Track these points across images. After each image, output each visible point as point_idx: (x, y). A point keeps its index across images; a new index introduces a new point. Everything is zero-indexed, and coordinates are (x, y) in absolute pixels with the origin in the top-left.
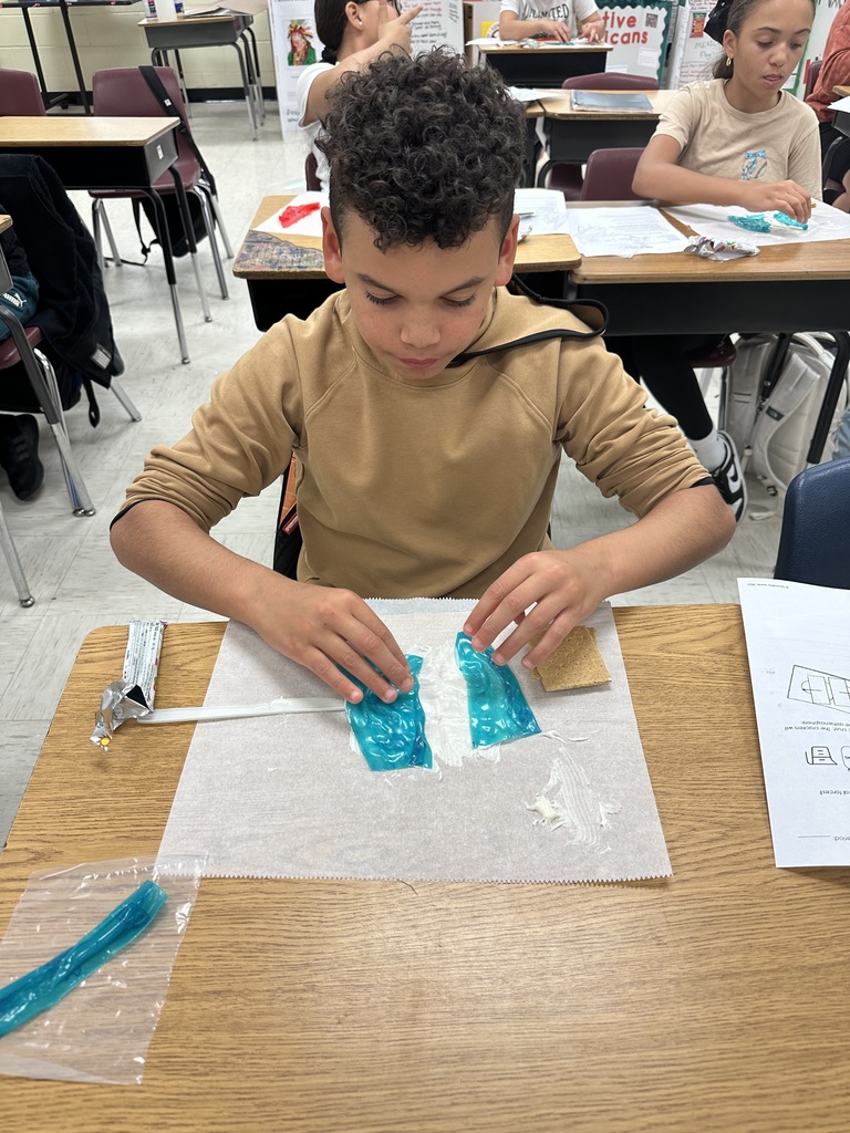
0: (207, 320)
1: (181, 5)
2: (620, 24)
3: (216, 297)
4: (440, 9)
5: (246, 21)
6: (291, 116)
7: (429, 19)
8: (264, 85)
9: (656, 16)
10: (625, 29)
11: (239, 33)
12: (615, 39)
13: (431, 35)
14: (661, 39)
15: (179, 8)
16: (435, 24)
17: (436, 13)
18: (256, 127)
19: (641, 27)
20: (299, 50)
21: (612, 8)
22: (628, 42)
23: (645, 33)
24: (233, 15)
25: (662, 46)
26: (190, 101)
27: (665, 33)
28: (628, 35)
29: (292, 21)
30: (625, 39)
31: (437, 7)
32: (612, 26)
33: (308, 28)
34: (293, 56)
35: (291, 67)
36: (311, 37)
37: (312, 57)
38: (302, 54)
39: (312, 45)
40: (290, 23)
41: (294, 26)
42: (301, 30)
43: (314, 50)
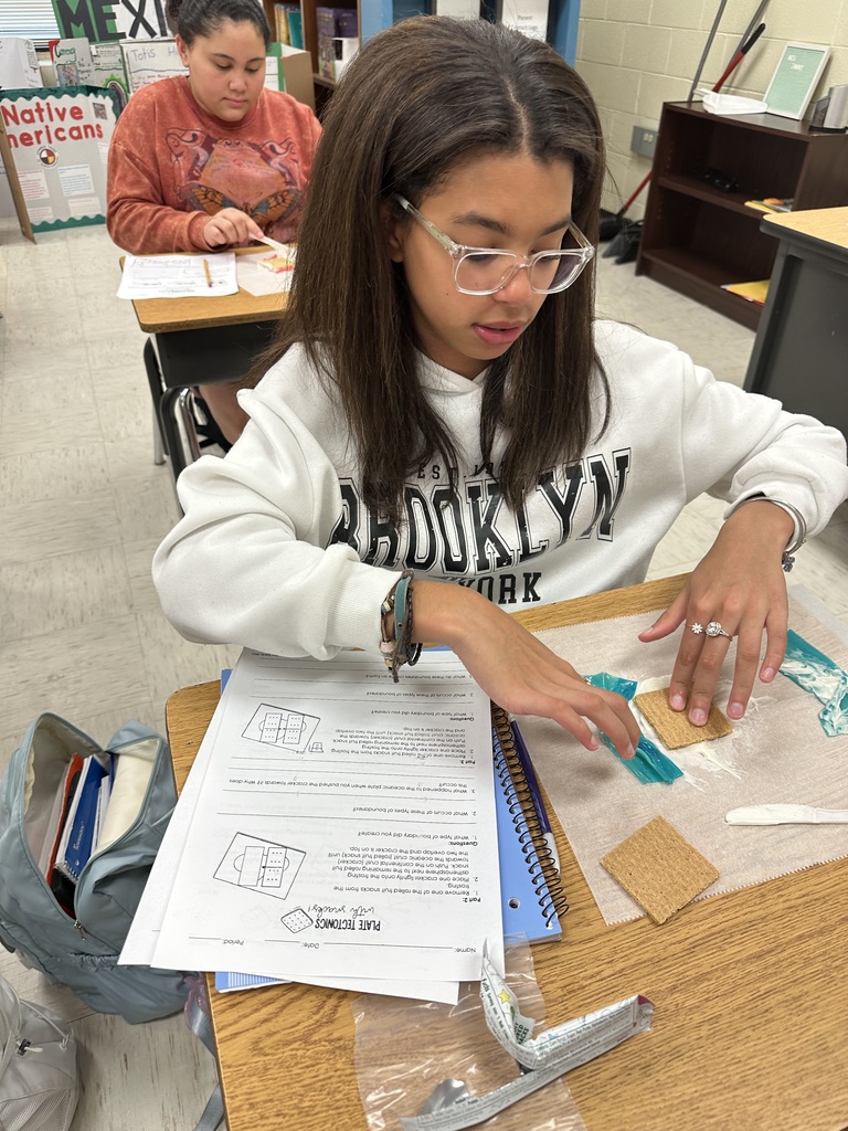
2: (62, 117)
9: (102, 105)
10: (69, 122)
12: (61, 134)
19: (90, 117)
21: (43, 98)
22: (80, 137)
23: (98, 126)
28: (78, 129)
30: (75, 133)
32: (51, 119)
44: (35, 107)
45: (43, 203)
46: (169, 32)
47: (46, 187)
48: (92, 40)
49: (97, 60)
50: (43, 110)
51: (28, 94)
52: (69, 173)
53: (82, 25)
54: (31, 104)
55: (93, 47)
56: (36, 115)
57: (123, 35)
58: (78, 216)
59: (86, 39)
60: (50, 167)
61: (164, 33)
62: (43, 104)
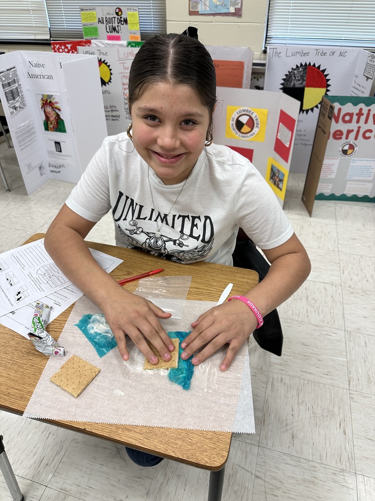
6: (52, 169)
12: (368, 135)
21: (367, 105)
29: (43, 95)
32: (366, 122)
33: (56, 103)
34: (47, 123)
35: (47, 132)
36: (60, 110)
37: (62, 126)
38: (54, 122)
39: (62, 117)
40: (42, 97)
41: (44, 99)
42: (51, 104)
43: (62, 120)
44: (358, 112)
45: (329, 181)
47: (335, 171)
50: (363, 114)
51: (356, 101)
52: (359, 163)
54: (355, 110)
56: (355, 118)
58: (349, 193)
60: (347, 157)
62: (365, 110)
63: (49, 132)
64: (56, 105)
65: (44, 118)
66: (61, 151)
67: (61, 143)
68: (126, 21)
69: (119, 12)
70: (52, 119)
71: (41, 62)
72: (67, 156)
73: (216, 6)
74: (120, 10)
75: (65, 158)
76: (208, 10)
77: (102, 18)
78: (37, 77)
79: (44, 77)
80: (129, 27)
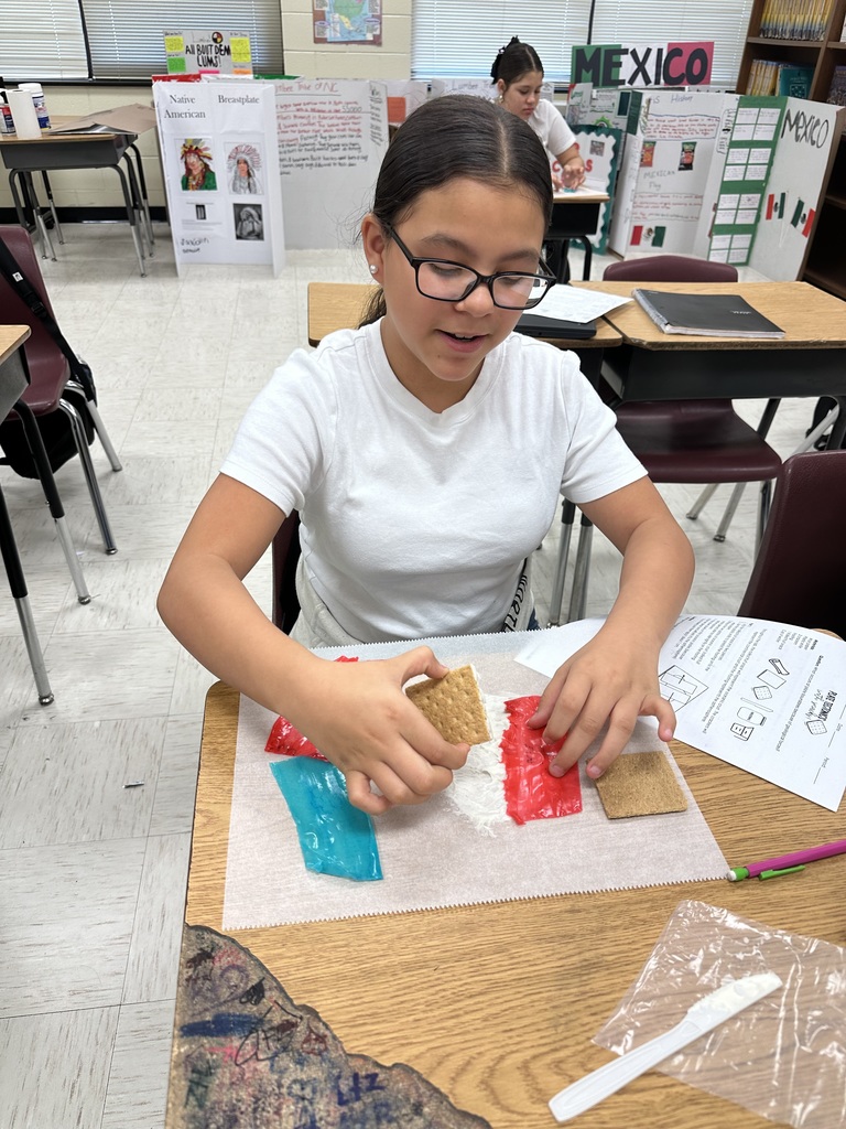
0: (83, 601)
1: (47, 119)
3: (97, 548)
4: (359, 130)
5: (129, 139)
6: (186, 247)
7: (347, 140)
8: (151, 204)
9: (603, 144)
11: (120, 151)
13: (350, 158)
14: (609, 169)
15: (43, 122)
16: (354, 146)
17: (355, 133)
18: (143, 257)
20: (195, 173)
23: (589, 162)
24: (113, 134)
25: (610, 176)
26: (61, 221)
27: (613, 162)
29: (186, 140)
31: (356, 127)
33: (206, 149)
34: (187, 179)
35: (185, 192)
36: (210, 158)
37: (211, 181)
38: (199, 177)
39: (212, 168)
40: (184, 142)
41: (188, 145)
42: (197, 151)
43: (213, 173)
46: (662, 81)
48: (596, 85)
49: (594, 103)
53: (591, 72)
55: (595, 91)
57: (623, 82)
59: (591, 84)
61: (657, 82)
63: (190, 192)
64: (205, 153)
65: (183, 171)
66: (205, 218)
67: (206, 207)
68: (228, 50)
69: (217, 38)
70: (196, 172)
71: (189, 96)
72: (214, 224)
73: (350, 32)
74: (220, 35)
75: (211, 227)
76: (339, 37)
77: (192, 47)
78: (180, 115)
79: (191, 115)
80: (233, 58)
